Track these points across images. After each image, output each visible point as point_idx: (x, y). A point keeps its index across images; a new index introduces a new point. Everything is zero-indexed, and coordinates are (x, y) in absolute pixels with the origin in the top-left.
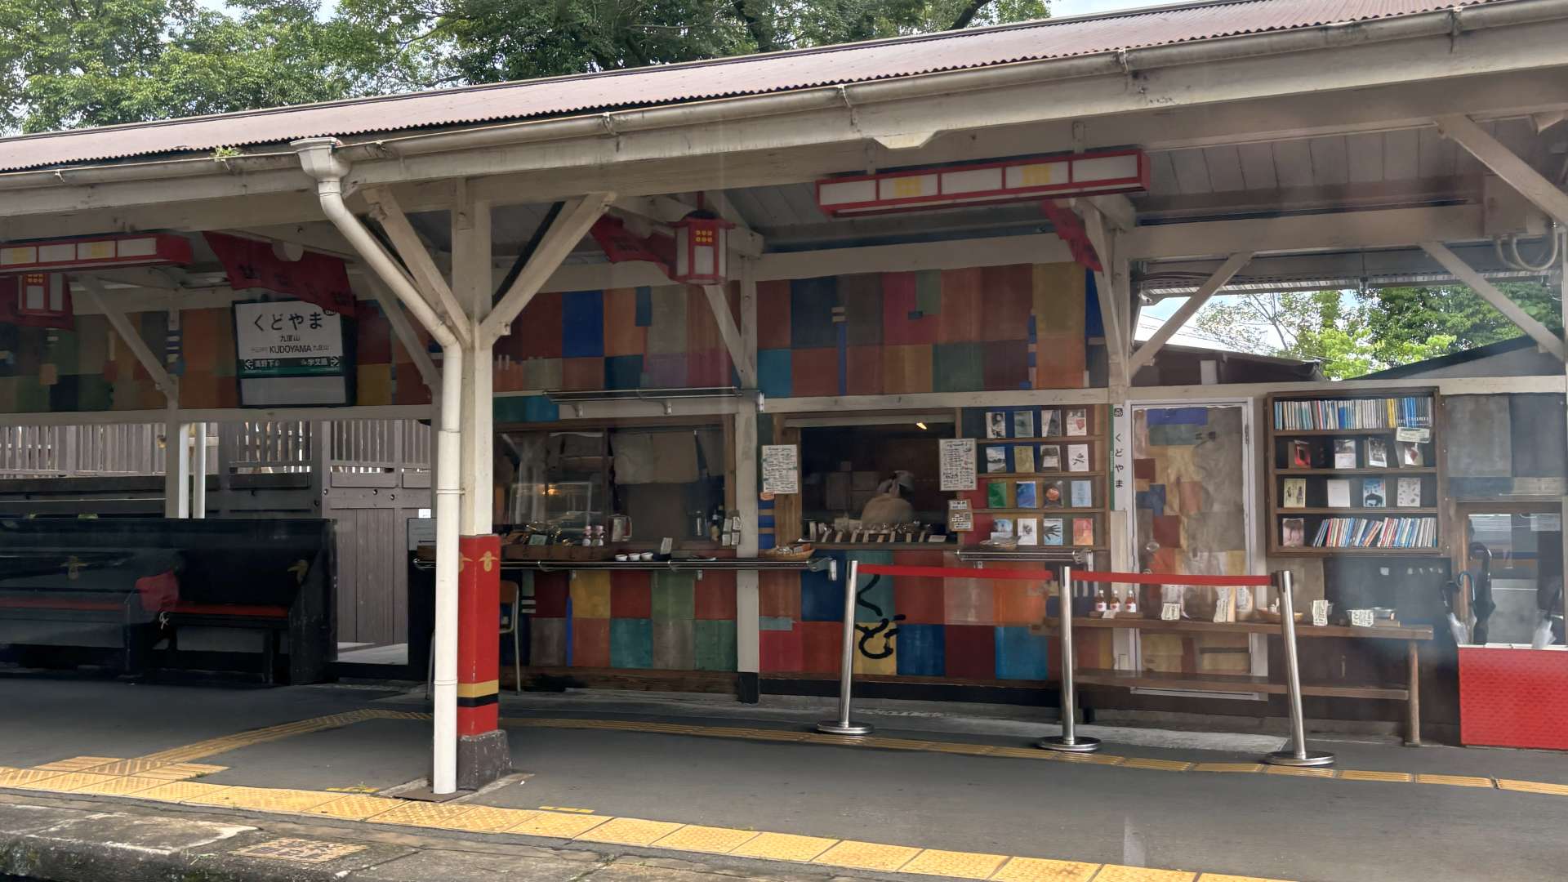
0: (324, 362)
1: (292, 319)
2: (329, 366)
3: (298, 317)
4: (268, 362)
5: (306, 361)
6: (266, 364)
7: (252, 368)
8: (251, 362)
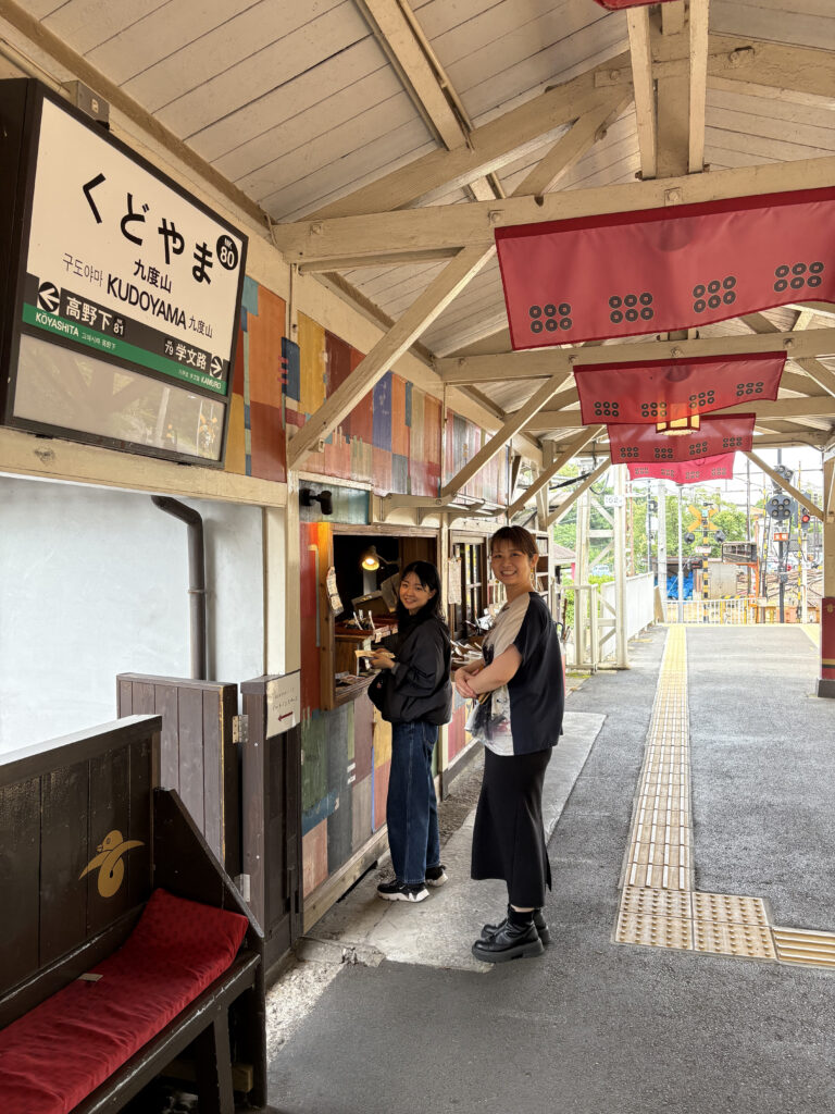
0: (201, 362)
1: (163, 231)
2: (206, 372)
3: (176, 236)
4: (100, 317)
5: (174, 345)
6: (94, 318)
7: (56, 313)
8: (55, 294)
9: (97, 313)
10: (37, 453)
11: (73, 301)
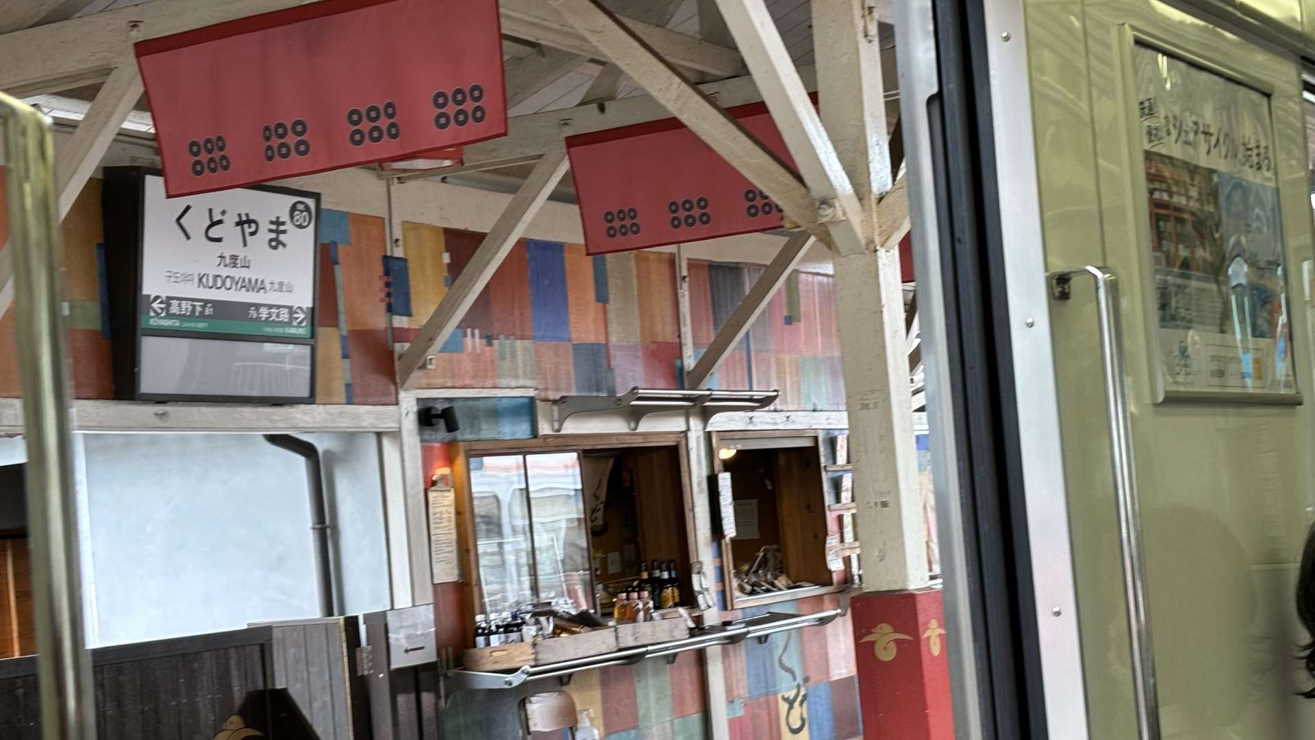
0: (285, 316)
1: (240, 223)
2: (289, 324)
3: (250, 222)
4: (194, 307)
5: (257, 309)
6: (190, 308)
7: (163, 315)
8: (161, 303)
9: (192, 305)
10: (156, 414)
11: (175, 303)
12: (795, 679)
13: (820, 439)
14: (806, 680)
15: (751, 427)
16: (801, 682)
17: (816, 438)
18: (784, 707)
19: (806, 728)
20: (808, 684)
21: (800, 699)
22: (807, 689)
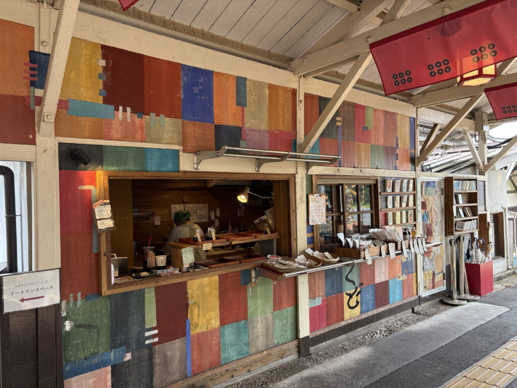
12: (354, 285)
13: (379, 181)
14: (361, 285)
15: (338, 174)
16: (358, 286)
17: (377, 180)
18: (346, 298)
19: (359, 306)
20: (361, 287)
21: (357, 293)
22: (361, 288)
